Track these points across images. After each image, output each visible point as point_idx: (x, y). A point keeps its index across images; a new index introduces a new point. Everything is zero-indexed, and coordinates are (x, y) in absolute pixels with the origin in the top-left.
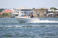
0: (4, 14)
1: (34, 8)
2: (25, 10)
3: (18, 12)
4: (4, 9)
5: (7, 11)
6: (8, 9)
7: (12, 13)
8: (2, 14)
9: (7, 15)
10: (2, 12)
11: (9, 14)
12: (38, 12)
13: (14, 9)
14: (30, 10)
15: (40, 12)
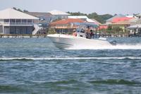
0: (110, 27)
4: (111, 17)
5: (119, 20)
7: (129, 25)
8: (106, 28)
9: (118, 30)
10: (105, 22)
11: (123, 28)
13: (135, 15)
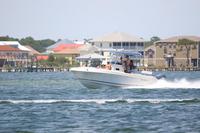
0: (51, 58)
1: (156, 39)
2: (125, 44)
3: (99, 50)
5: (64, 48)
6: (67, 40)
8: (46, 58)
9: (63, 61)
10: (45, 50)
11: (70, 59)
12: (169, 50)
13: (86, 41)
14: (141, 44)
15: (178, 51)
